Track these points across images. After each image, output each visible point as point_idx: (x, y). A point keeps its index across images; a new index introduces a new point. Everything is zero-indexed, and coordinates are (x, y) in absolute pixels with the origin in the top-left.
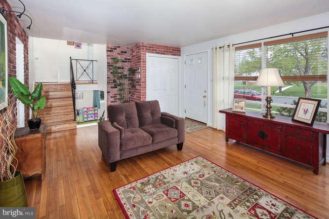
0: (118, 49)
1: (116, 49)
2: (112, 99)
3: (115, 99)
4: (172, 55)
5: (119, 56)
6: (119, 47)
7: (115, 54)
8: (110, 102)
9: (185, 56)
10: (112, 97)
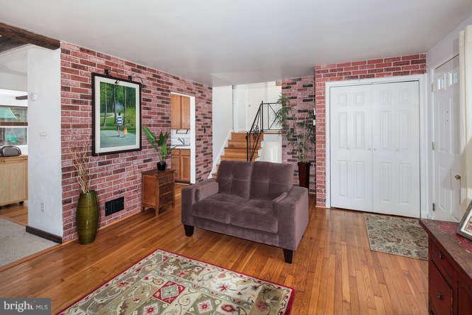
0: (298, 83)
1: (295, 83)
2: (290, 157)
3: (293, 157)
4: (395, 74)
5: (300, 93)
6: (300, 79)
7: (293, 91)
8: (286, 161)
9: (433, 71)
10: (288, 153)
